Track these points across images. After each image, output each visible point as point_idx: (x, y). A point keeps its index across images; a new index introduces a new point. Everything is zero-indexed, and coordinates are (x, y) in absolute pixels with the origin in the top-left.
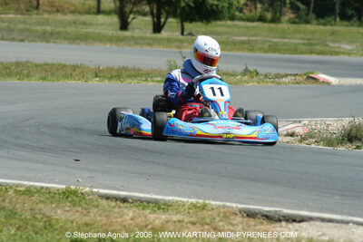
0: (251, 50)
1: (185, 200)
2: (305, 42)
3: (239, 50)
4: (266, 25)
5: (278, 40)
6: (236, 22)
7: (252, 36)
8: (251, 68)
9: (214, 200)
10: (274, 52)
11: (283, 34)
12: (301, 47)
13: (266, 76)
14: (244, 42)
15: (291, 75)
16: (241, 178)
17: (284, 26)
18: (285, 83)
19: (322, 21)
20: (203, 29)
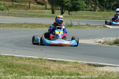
0: (88, 19)
1: (72, 61)
2: (103, 16)
3: (84, 19)
4: (92, 12)
5: (95, 16)
6: (84, 11)
7: (88, 15)
8: (88, 24)
9: (79, 61)
10: (94, 19)
11: (96, 14)
12: (102, 18)
13: (92, 26)
15: (99, 26)
16: (86, 55)
17: (97, 12)
18: (97, 28)
19: (107, 11)
20: (75, 13)
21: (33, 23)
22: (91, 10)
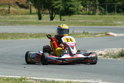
0: (85, 25)
2: (105, 21)
3: (81, 25)
4: (91, 16)
5: (95, 21)
6: (80, 15)
7: (86, 20)
8: (86, 32)
10: (93, 25)
11: (97, 19)
12: (103, 23)
13: (91, 34)
14: (83, 22)
15: (100, 33)
16: (83, 71)
17: (97, 16)
18: (98, 36)
19: (110, 14)
20: (68, 18)
21: (14, 32)
22: (89, 14)
